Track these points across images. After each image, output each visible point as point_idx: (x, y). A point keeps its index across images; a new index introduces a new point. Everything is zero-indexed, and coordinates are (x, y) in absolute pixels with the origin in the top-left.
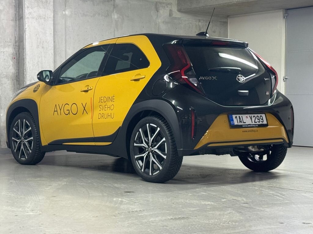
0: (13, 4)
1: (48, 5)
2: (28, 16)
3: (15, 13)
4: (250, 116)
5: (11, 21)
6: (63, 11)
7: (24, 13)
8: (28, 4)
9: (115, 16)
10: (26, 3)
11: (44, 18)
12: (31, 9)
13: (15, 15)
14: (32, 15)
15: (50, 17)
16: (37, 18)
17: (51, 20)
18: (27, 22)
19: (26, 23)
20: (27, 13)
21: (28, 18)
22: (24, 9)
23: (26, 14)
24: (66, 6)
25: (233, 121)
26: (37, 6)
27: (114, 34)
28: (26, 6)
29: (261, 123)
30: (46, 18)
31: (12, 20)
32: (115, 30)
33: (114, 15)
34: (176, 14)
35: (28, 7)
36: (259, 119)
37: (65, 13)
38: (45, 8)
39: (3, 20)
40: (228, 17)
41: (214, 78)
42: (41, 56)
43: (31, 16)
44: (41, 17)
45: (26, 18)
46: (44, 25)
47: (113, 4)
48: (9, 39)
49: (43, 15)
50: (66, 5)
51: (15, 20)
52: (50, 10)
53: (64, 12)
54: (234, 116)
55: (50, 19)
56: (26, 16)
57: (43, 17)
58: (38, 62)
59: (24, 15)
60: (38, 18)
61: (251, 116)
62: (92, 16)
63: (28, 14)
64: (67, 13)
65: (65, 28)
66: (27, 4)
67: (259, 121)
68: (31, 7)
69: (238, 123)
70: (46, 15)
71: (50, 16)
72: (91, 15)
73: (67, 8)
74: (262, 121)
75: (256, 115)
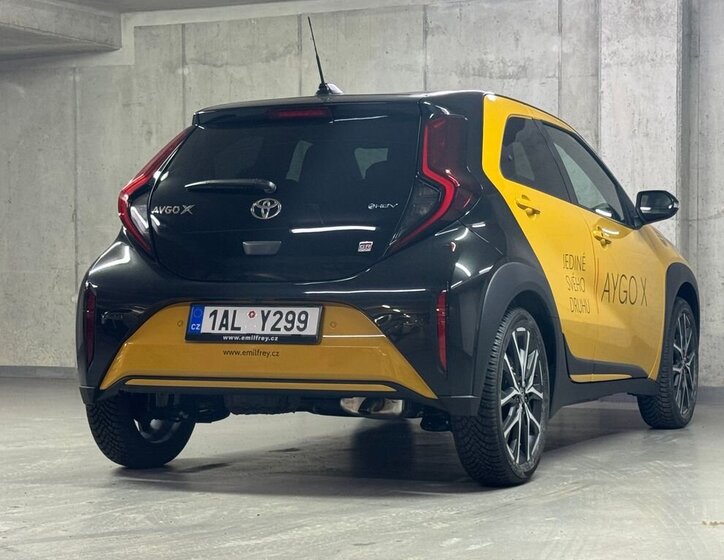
1: (663, 24)
2: (607, 61)
4: (263, 312)
8: (610, 31)
10: (603, 29)
11: (653, 60)
14: (618, 58)
15: (667, 56)
16: (633, 63)
20: (606, 53)
23: (603, 57)
25: (201, 323)
26: (634, 33)
28: (603, 36)
29: (295, 331)
30: (658, 60)
35: (609, 40)
36: (292, 322)
38: (654, 35)
41: (187, 209)
43: (615, 59)
44: (644, 59)
46: (652, 78)
49: (649, 53)
52: (669, 36)
54: (208, 310)
55: (668, 60)
57: (649, 58)
60: (636, 63)
61: (269, 312)
63: (610, 55)
66: (607, 32)
67: (289, 326)
68: (617, 37)
69: (214, 328)
71: (668, 54)
74: (302, 326)
75: (285, 310)
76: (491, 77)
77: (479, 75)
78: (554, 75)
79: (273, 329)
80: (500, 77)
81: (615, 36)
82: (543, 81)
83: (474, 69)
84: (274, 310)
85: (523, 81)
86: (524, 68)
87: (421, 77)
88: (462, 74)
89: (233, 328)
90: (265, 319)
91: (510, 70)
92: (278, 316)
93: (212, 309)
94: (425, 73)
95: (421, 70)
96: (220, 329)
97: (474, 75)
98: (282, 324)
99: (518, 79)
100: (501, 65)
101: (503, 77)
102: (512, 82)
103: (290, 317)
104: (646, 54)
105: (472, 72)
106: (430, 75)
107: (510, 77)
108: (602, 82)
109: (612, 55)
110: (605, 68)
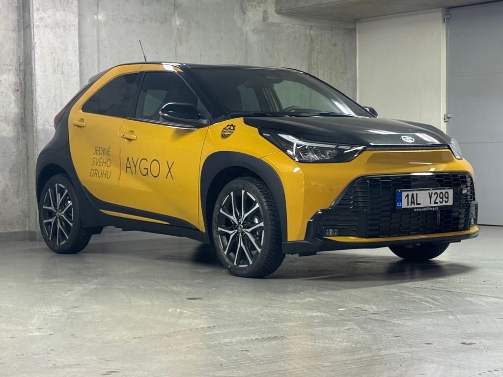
0: (14, 5)
1: (69, 5)
2: (38, 23)
3: (18, 19)
5: (11, 32)
6: (94, 14)
7: (32, 19)
8: (39, 4)
9: (177, 22)
10: (34, 2)
11: (64, 26)
12: (43, 13)
13: (18, 22)
14: (44, 22)
15: (73, 25)
16: (53, 27)
17: (74, 30)
18: (37, 34)
19: (36, 35)
20: (37, 18)
21: (38, 26)
22: (31, 12)
23: (35, 21)
24: (98, 7)
26: (53, 8)
28: (34, 7)
30: (67, 26)
31: (13, 30)
32: (176, 44)
33: (175, 21)
34: (275, 18)
35: (38, 10)
37: (97, 18)
38: (64, 11)
40: (356, 21)
42: (60, 87)
43: (42, 22)
44: (60, 25)
45: (35, 26)
46: (65, 38)
47: (173, 3)
48: (8, 60)
49: (62, 21)
50: (99, 5)
51: (17, 30)
52: (73, 13)
53: (95, 17)
55: (73, 28)
56: (35, 23)
57: (62, 25)
58: (55, 96)
59: (32, 22)
60: (55, 27)
62: (140, 22)
63: (39, 20)
64: (100, 17)
65: (98, 41)
66: (36, 4)
68: (43, 9)
70: (68, 21)
71: (73, 24)
72: (139, 21)
73: (99, 9)
81: (41, 8)
104: (60, 22)
108: (35, 37)
109: (40, 20)
110: (37, 27)
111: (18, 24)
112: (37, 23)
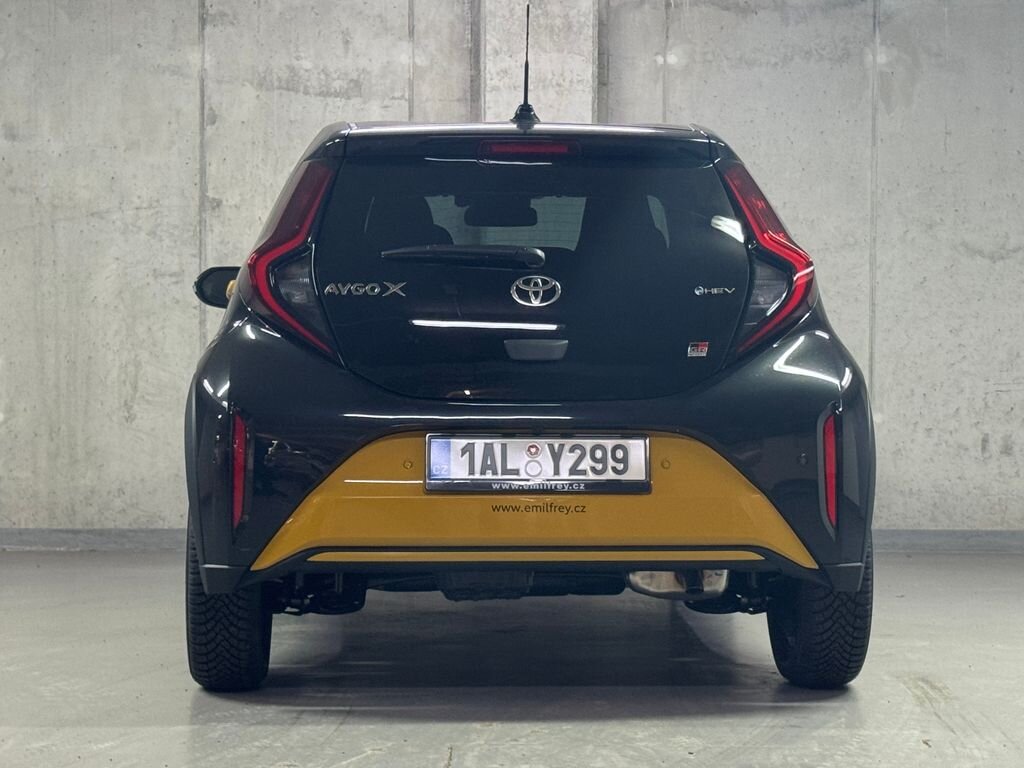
0: (465, 46)
1: (573, 37)
2: (495, 82)
3: (472, 76)
4: (551, 447)
6: (657, 54)
7: (482, 73)
8: (499, 40)
9: (881, 57)
10: (488, 37)
11: (559, 85)
12: (509, 59)
13: (472, 81)
14: (510, 78)
15: (579, 81)
17: (584, 91)
18: (491, 105)
19: (489, 108)
20: (493, 71)
21: (496, 89)
22: (482, 60)
23: (488, 76)
24: (667, 37)
25: (449, 464)
27: (874, 126)
28: (488, 47)
29: (610, 475)
30: (566, 84)
31: (458, 100)
32: (875, 109)
33: (874, 56)
35: (497, 53)
36: (603, 460)
37: (665, 61)
38: (560, 51)
39: (427, 100)
41: (394, 289)
43: (506, 80)
45: (488, 89)
46: (558, 110)
47: (871, 12)
49: (554, 75)
50: (670, 32)
51: (469, 98)
52: (581, 54)
53: (660, 60)
54: (457, 444)
55: (580, 87)
56: (488, 82)
57: (554, 83)
59: (482, 78)
60: (536, 88)
61: (562, 446)
62: (776, 64)
63: (498, 74)
64: (672, 59)
66: (494, 42)
67: (599, 467)
68: (508, 50)
69: (472, 472)
70: (567, 74)
71: (580, 78)
72: (773, 60)
73: (671, 41)
74: (620, 467)
75: (588, 443)
76: (306, 93)
77: (288, 89)
78: (403, 96)
79: (573, 470)
80: (321, 94)
81: (505, 49)
82: (386, 102)
83: (279, 79)
84: (569, 443)
85: (356, 101)
86: (357, 84)
87: (195, 85)
88: (260, 85)
89: (505, 471)
90: (556, 457)
91: (337, 85)
92: (578, 452)
93: (464, 442)
94: (202, 81)
95: (196, 75)
96: (483, 472)
97: (279, 88)
98: (587, 463)
99: (349, 98)
100: (323, 76)
101: (325, 94)
102: (340, 102)
103: (599, 454)
104: (550, 76)
105: (276, 84)
106: (210, 85)
107: (337, 95)
108: (487, 110)
109: (502, 74)
110: (491, 91)
111: (472, 86)
112: (493, 82)
